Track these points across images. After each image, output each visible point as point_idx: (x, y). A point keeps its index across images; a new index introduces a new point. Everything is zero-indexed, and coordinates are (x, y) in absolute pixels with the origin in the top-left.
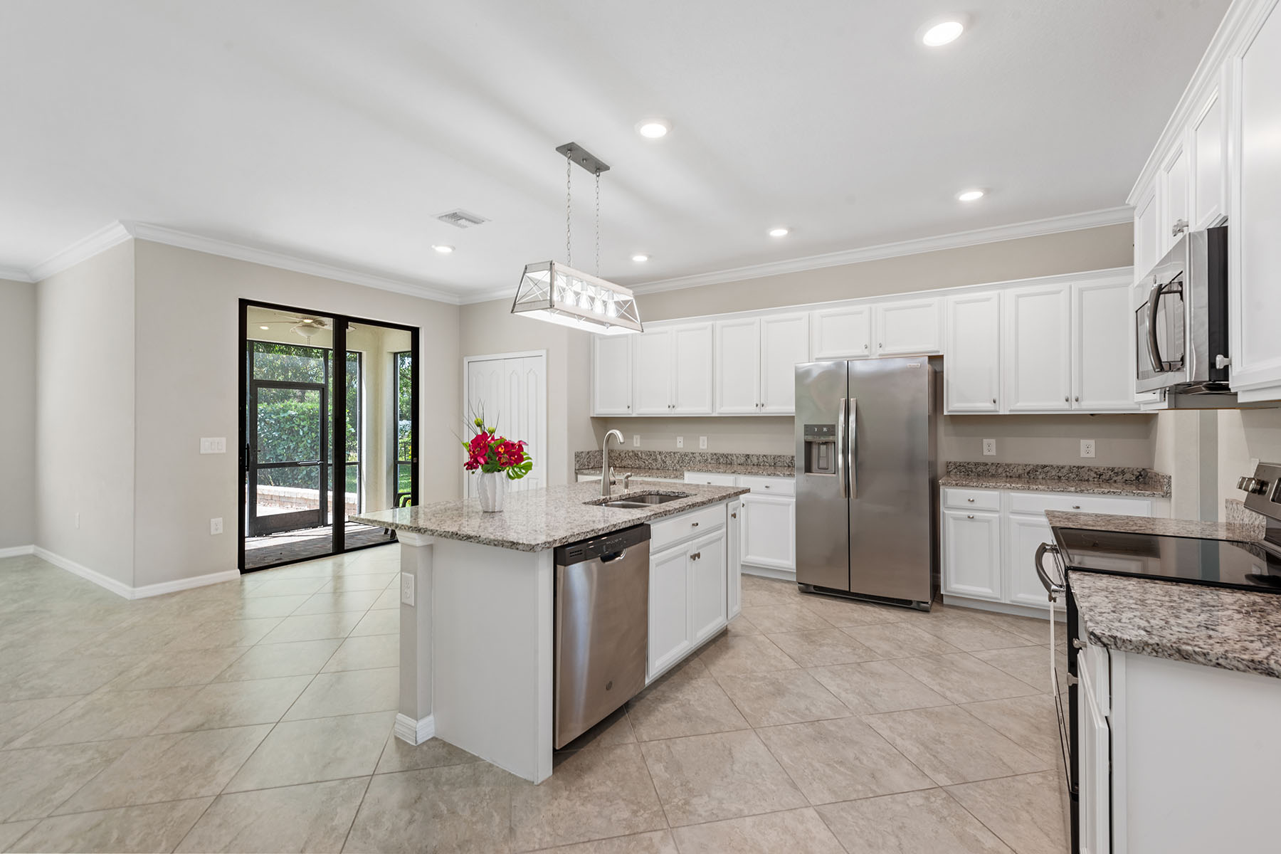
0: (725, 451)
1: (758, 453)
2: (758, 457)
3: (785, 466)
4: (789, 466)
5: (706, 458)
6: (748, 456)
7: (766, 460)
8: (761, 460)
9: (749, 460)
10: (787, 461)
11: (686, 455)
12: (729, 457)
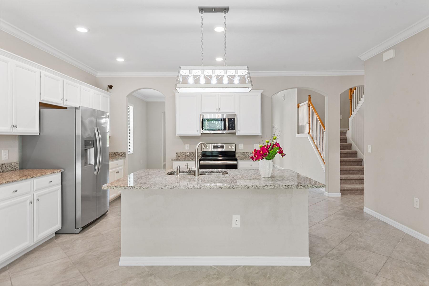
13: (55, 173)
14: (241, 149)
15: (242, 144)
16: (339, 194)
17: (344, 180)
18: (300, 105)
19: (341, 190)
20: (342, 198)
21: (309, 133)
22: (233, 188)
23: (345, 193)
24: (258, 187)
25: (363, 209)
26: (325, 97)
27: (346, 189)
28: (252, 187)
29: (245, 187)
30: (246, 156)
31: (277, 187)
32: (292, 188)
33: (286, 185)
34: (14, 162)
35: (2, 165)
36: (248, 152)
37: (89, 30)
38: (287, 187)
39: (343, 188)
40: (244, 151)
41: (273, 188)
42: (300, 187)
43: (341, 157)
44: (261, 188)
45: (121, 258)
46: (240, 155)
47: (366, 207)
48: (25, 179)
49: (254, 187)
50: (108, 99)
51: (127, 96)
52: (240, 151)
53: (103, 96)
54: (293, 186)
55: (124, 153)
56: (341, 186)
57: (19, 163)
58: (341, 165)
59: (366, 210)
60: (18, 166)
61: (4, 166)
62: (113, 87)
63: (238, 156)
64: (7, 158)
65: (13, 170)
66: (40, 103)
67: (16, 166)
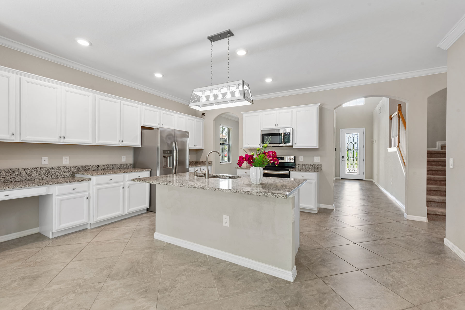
0: (84, 164)
1: (104, 164)
2: (104, 166)
3: (118, 169)
4: (119, 169)
5: (70, 169)
6: (98, 166)
7: (108, 167)
8: (106, 167)
9: (99, 168)
10: (119, 166)
11: (52, 168)
12: (87, 167)
13: (144, 171)
14: (301, 161)
15: (303, 157)
16: (425, 219)
17: (439, 202)
18: (392, 116)
19: (428, 214)
20: (428, 223)
21: (398, 146)
22: (204, 189)
23: (436, 219)
24: (223, 190)
25: (443, 241)
26: (406, 103)
27: (437, 213)
28: (218, 190)
29: (213, 189)
30: (305, 168)
31: (239, 192)
32: (252, 194)
33: (246, 191)
34: (130, 163)
35: (121, 164)
36: (308, 164)
37: (163, 76)
38: (247, 193)
39: (432, 212)
40: (304, 164)
41: (235, 192)
42: (259, 194)
43: (427, 174)
44: (225, 191)
45: (155, 233)
46: (300, 166)
47: (448, 239)
48: (118, 173)
49: (220, 190)
50: (202, 123)
51: (214, 120)
52: (299, 163)
53: (196, 121)
54: (253, 192)
55: (211, 162)
56: (429, 209)
57: (133, 164)
58: (428, 184)
59: (447, 242)
60: (132, 166)
61: (122, 165)
62: (205, 114)
63: (298, 168)
64: (125, 161)
65: (128, 168)
66: (141, 126)
67: (130, 166)
